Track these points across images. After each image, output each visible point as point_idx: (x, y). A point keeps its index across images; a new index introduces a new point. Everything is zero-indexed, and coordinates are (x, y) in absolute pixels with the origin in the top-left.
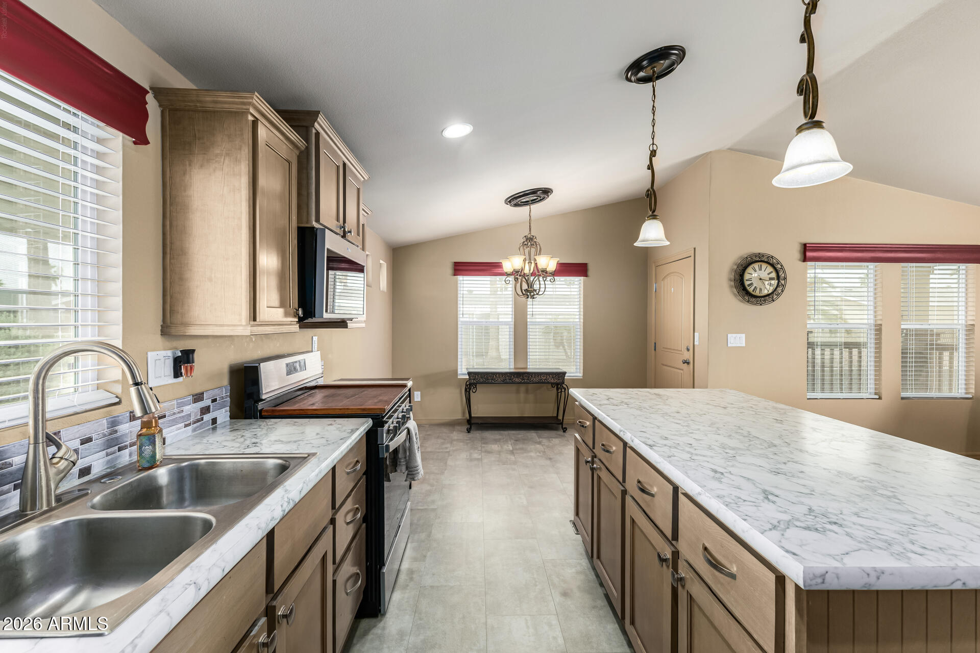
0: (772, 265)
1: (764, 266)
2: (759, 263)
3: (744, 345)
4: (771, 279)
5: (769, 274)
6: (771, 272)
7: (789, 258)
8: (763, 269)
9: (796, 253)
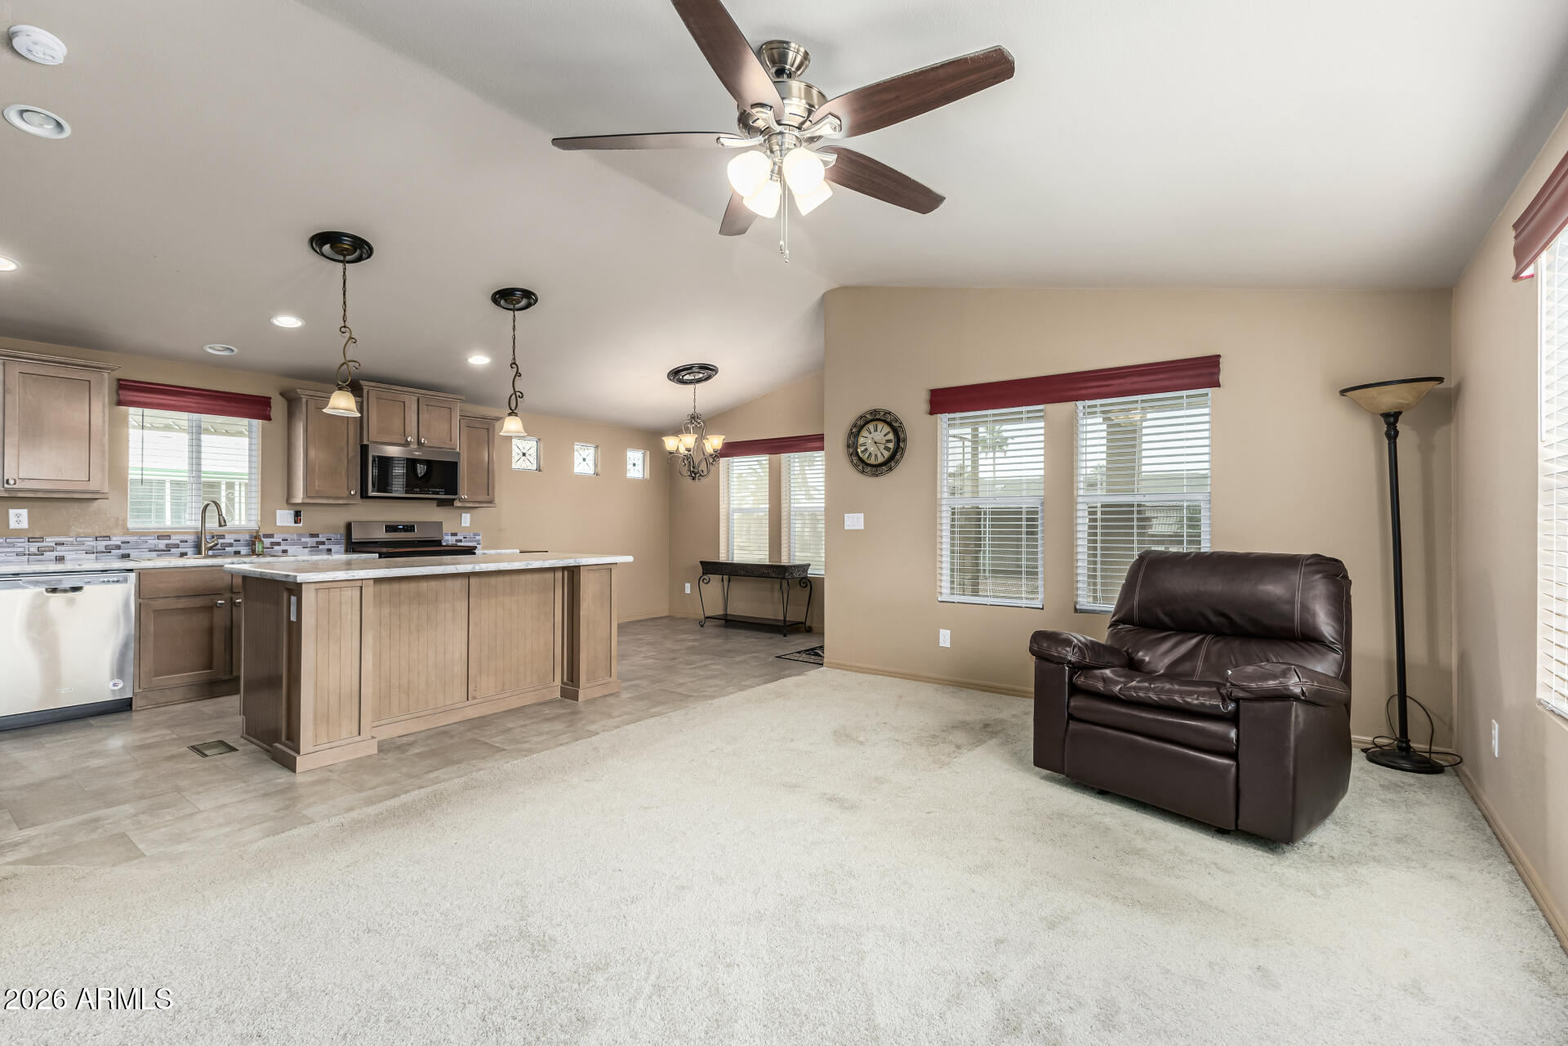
0: (890, 424)
1: (880, 425)
2: (875, 423)
3: (862, 527)
4: (889, 441)
5: (885, 436)
6: (889, 432)
7: (912, 409)
8: (879, 430)
9: (923, 404)
